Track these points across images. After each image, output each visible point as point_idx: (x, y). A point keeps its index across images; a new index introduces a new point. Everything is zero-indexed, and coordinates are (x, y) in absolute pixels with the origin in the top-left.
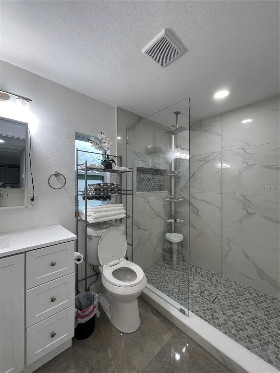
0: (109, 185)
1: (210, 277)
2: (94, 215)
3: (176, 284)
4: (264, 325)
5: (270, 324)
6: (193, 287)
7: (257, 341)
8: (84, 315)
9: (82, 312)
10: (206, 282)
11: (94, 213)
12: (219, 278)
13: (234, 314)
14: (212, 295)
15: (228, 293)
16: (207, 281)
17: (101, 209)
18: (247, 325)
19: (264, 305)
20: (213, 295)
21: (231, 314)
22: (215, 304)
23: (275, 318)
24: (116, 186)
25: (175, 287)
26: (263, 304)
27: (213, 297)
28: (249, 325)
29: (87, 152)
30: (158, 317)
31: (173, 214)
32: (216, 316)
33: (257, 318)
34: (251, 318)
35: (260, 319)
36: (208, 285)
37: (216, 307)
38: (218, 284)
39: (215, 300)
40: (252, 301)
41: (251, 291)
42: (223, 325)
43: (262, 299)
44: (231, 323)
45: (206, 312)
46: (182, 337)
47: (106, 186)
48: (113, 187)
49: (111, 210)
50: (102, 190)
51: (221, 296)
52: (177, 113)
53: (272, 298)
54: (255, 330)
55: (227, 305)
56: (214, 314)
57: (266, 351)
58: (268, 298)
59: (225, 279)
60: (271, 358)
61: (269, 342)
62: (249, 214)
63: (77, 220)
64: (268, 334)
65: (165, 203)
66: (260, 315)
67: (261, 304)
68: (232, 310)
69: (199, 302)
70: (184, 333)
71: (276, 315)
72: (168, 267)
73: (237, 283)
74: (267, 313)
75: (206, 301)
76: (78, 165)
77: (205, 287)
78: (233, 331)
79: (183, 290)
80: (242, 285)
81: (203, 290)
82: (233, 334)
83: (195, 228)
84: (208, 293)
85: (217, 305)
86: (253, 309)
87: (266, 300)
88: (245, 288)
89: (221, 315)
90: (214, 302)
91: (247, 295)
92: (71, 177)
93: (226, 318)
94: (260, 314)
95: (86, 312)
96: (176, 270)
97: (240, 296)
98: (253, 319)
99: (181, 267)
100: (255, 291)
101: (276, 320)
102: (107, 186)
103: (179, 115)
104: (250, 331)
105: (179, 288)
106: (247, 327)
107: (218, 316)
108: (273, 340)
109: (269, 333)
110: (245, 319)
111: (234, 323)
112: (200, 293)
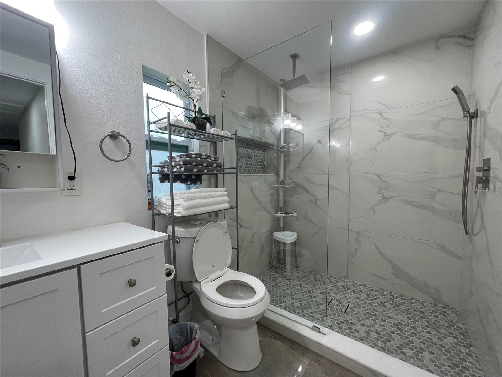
0: (204, 157)
1: (334, 283)
2: (185, 203)
3: (295, 297)
4: (411, 330)
5: (416, 329)
6: (316, 297)
7: (408, 350)
8: (182, 358)
9: (180, 354)
10: (331, 290)
11: (185, 201)
12: (344, 282)
13: (374, 323)
14: (342, 304)
15: (360, 299)
16: (332, 288)
17: (195, 194)
18: (392, 334)
19: (403, 308)
20: (344, 304)
21: (371, 323)
22: (348, 314)
23: (420, 321)
24: (214, 159)
25: (295, 301)
26: (402, 306)
27: (344, 306)
28: (394, 333)
29: (164, 102)
30: (283, 342)
31: (282, 205)
32: (354, 329)
33: (401, 324)
34: (394, 324)
35: (404, 325)
36: (335, 293)
37: (351, 317)
38: (345, 291)
39: (348, 310)
40: (389, 305)
41: (384, 293)
42: (366, 338)
43: (399, 301)
44: (374, 333)
45: (341, 325)
46: (321, 363)
47: (199, 159)
48: (210, 160)
49: (209, 197)
50: (194, 163)
51: (353, 303)
52: (294, 57)
53: (409, 299)
54: (403, 338)
55: (363, 314)
56: (351, 326)
57: (423, 361)
58: (405, 299)
59: (352, 283)
60: (430, 368)
61: (421, 349)
62: (385, 199)
63: (154, 215)
64: (418, 341)
65: (272, 191)
66: (403, 320)
67: (399, 306)
68: (370, 318)
69: (329, 315)
70: (323, 356)
71: (419, 317)
72: (279, 277)
73: (367, 286)
74: (409, 316)
75: (337, 312)
76: (149, 123)
77: (331, 296)
78: (380, 344)
79: (306, 303)
80: (372, 287)
81: (330, 299)
82: (380, 347)
83: (312, 222)
84: (337, 303)
85: (352, 315)
86: (393, 313)
87: (403, 301)
88: (377, 291)
89: (359, 327)
90: (347, 312)
91: (382, 299)
92: (139, 144)
93: (367, 329)
94: (402, 318)
95: (186, 353)
96: (290, 279)
97: (375, 301)
98: (396, 326)
99: (295, 275)
100: (389, 293)
101: (421, 322)
102: (201, 158)
103: (297, 59)
104: (397, 340)
105: (300, 301)
106: (393, 335)
107: (357, 328)
108: (425, 346)
109: (419, 339)
110: (388, 326)
111: (377, 333)
112: (328, 303)
